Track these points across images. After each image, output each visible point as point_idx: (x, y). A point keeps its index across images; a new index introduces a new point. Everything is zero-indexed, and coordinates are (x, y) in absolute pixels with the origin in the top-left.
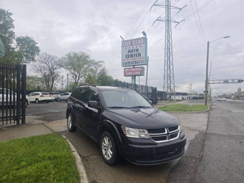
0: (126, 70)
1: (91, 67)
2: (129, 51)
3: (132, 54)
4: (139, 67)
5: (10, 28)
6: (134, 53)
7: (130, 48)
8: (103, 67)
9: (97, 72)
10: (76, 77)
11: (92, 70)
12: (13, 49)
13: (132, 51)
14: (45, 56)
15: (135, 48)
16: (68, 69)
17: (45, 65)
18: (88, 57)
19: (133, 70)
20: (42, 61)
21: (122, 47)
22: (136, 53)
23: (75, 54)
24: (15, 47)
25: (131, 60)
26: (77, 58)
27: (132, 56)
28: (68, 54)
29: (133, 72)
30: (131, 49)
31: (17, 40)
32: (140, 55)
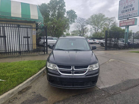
0: (121, 22)
1: (106, 22)
2: (125, 8)
3: (126, 9)
4: (132, 19)
5: (64, 7)
6: (128, 8)
7: (125, 5)
8: (114, 21)
9: (110, 25)
10: (96, 29)
11: (106, 24)
12: (65, 17)
13: (127, 7)
14: (79, 19)
15: (130, 4)
16: (91, 25)
17: (80, 24)
18: (104, 16)
19: (127, 21)
20: (78, 22)
21: (119, 5)
22: (130, 8)
23: (96, 15)
24: (66, 16)
25: (125, 14)
26: (97, 17)
27: (126, 11)
28: (92, 16)
29: (126, 23)
30: (127, 5)
31: (67, 13)
32: (133, 9)
